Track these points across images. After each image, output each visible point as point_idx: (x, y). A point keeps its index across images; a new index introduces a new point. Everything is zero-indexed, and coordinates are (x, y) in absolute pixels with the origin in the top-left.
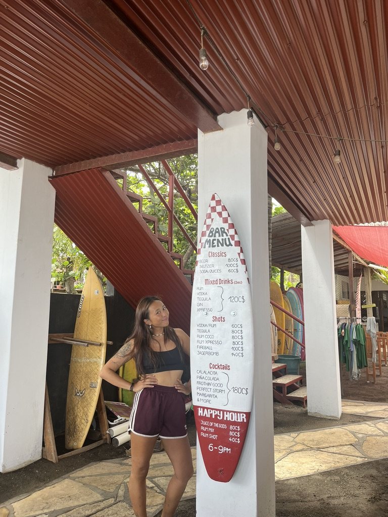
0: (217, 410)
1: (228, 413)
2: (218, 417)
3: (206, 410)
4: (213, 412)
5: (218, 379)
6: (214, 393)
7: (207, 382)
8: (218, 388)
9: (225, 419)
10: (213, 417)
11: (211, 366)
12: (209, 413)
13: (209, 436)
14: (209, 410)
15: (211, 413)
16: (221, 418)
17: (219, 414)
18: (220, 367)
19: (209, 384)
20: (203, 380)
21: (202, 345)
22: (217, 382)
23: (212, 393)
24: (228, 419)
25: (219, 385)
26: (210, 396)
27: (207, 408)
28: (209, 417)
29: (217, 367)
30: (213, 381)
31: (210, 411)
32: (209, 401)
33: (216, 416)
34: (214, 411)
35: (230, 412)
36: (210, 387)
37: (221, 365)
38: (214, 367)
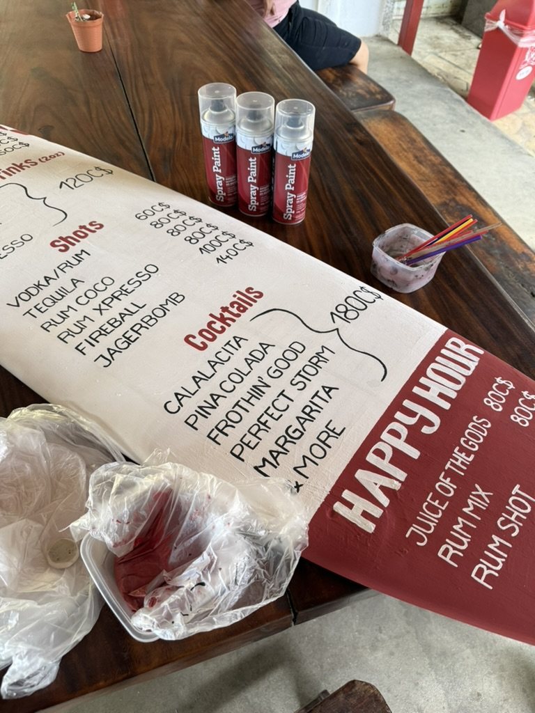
0: (388, 417)
1: (423, 380)
2: (426, 430)
3: (361, 475)
4: (388, 442)
5: (265, 347)
6: (309, 392)
7: (243, 391)
8: (296, 366)
9: (446, 406)
10: (414, 453)
11: (198, 340)
12: (384, 465)
13: (505, 535)
14: (371, 458)
15: (389, 453)
16: (436, 420)
17: (412, 421)
18: (226, 315)
19: (257, 391)
20: (225, 405)
21: (91, 328)
22: (274, 353)
23: (302, 399)
24: (453, 395)
25: (290, 355)
26: (308, 414)
27: (359, 461)
28: (402, 475)
29: (218, 326)
30: (260, 369)
31: (380, 454)
32: (331, 432)
33: (414, 436)
34: (385, 435)
35: (421, 371)
36: (270, 394)
37: (225, 309)
38: (210, 333)
